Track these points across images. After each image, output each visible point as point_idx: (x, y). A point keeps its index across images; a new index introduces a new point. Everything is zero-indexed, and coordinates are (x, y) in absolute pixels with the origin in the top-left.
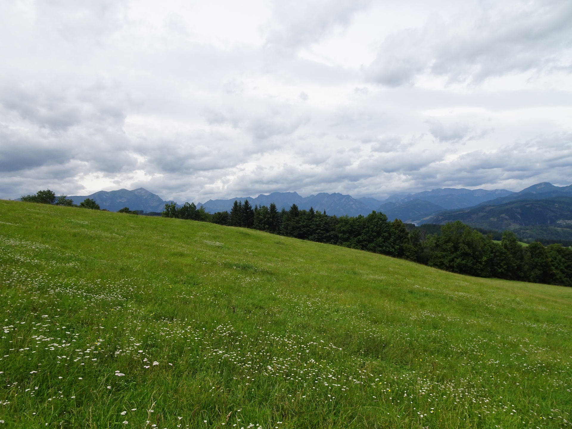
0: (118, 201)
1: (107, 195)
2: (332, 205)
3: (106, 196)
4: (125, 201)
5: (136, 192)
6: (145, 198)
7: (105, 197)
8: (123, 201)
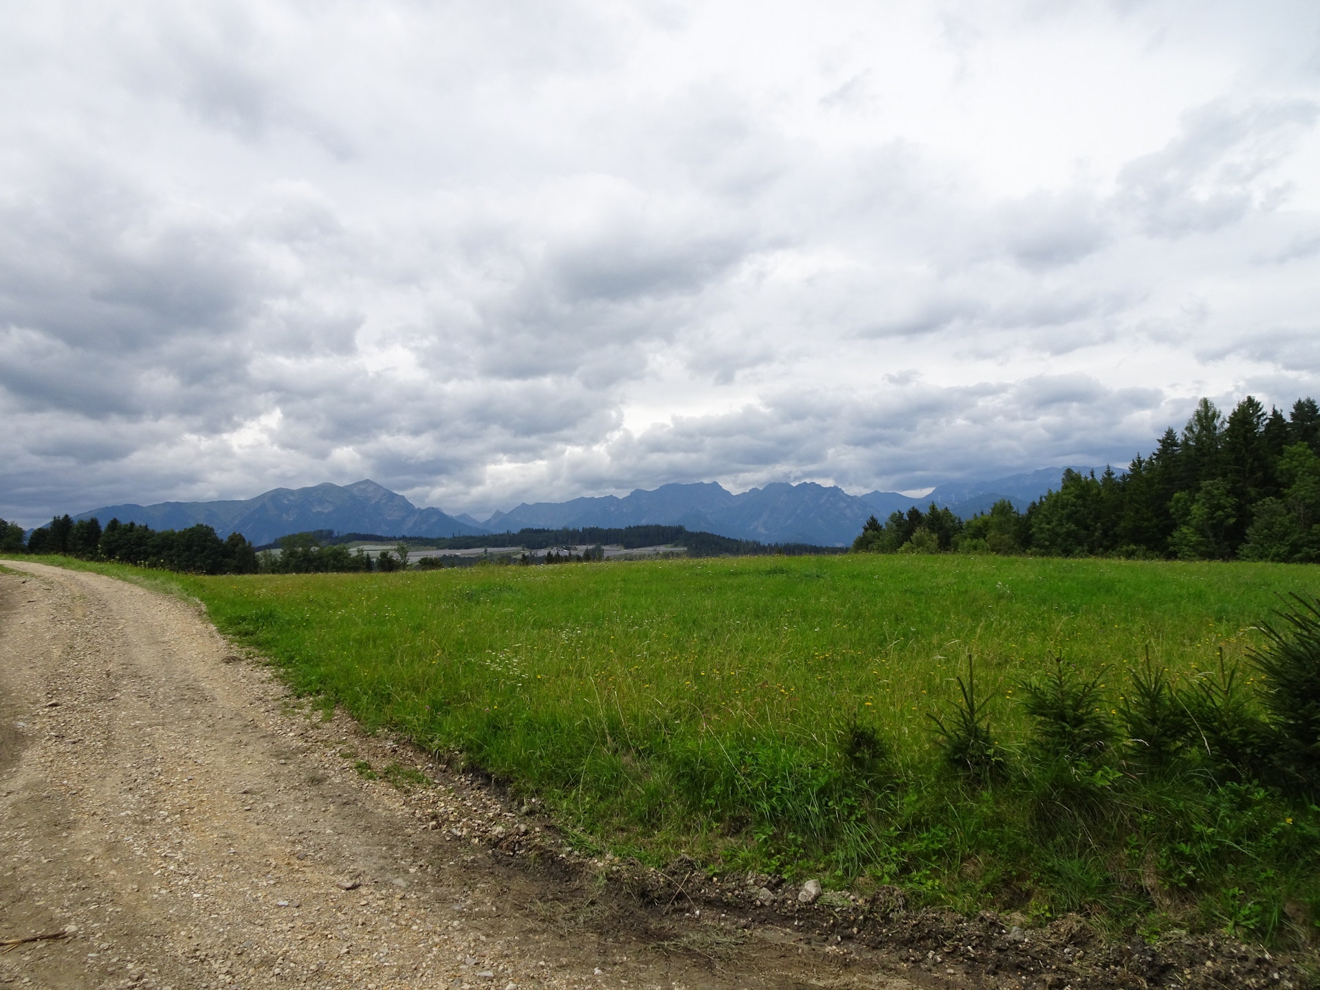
0: (315, 511)
1: (292, 498)
2: (799, 511)
3: (288, 500)
4: (331, 509)
5: (355, 489)
6: (374, 502)
7: (286, 502)
8: (326, 511)
